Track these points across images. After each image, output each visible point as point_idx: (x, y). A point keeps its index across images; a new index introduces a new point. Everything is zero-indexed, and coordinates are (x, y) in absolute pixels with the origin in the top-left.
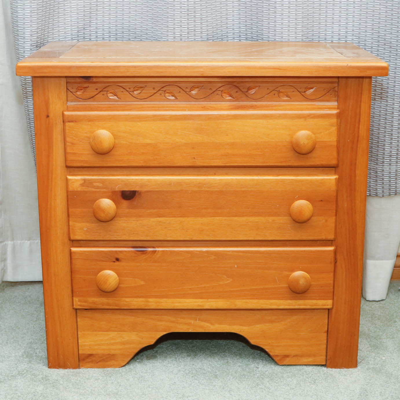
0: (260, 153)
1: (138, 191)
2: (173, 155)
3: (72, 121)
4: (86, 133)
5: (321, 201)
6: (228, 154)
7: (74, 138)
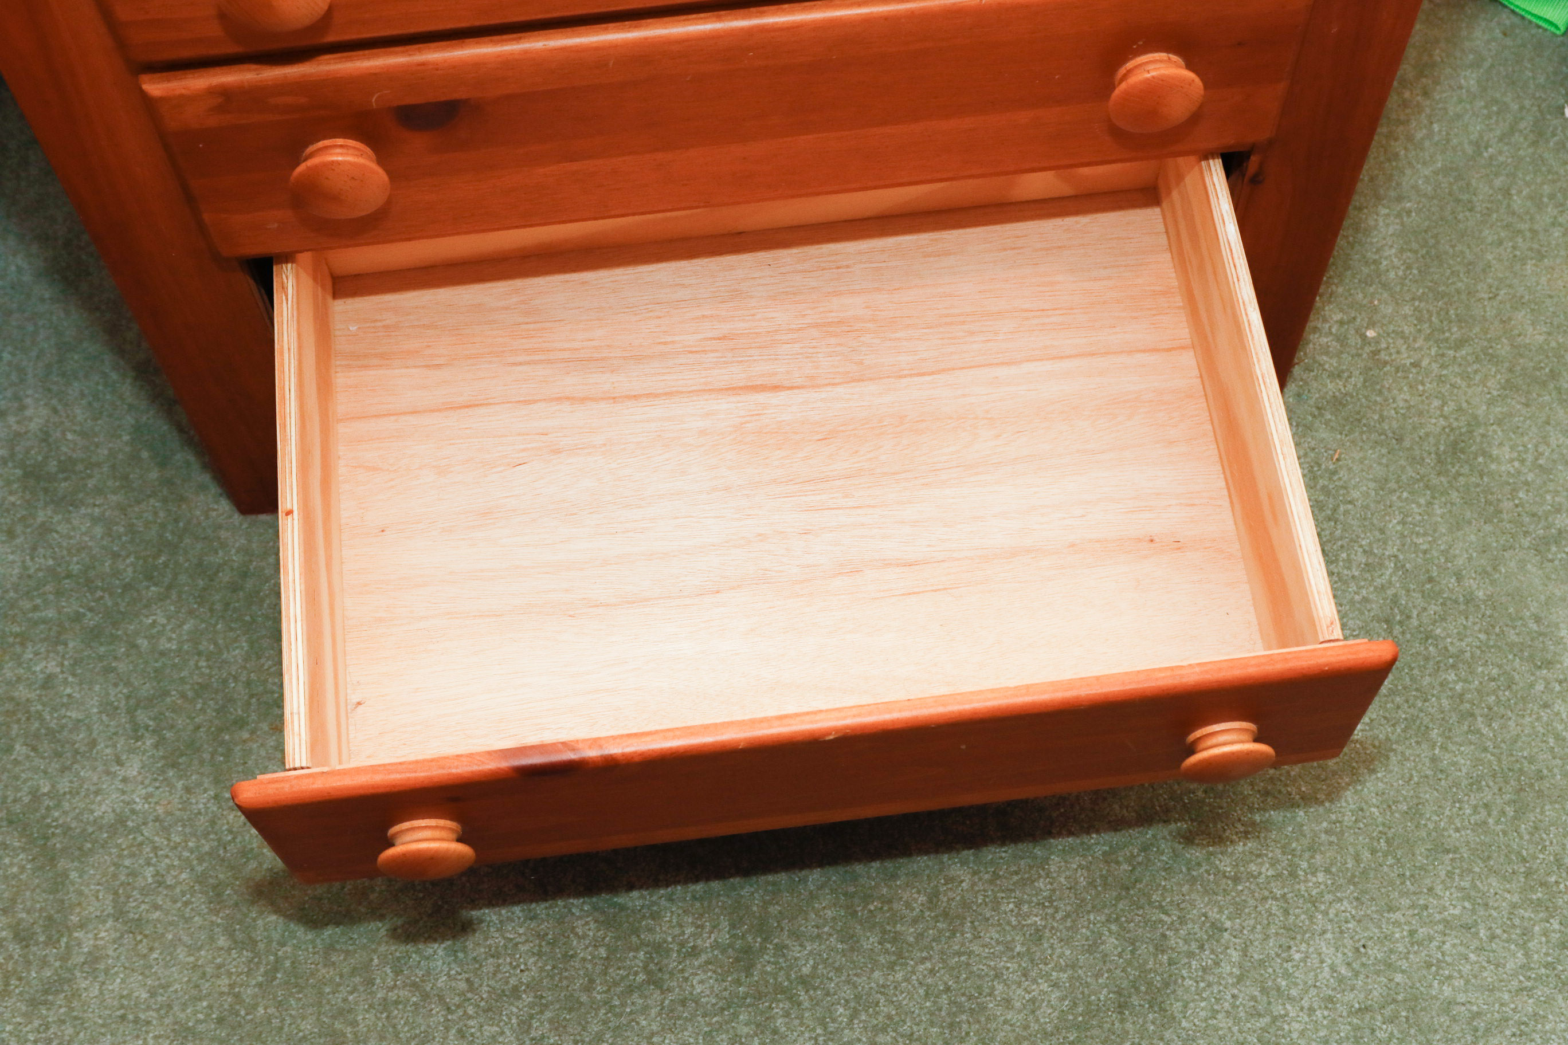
1: (465, 102)
5: (1240, 44)
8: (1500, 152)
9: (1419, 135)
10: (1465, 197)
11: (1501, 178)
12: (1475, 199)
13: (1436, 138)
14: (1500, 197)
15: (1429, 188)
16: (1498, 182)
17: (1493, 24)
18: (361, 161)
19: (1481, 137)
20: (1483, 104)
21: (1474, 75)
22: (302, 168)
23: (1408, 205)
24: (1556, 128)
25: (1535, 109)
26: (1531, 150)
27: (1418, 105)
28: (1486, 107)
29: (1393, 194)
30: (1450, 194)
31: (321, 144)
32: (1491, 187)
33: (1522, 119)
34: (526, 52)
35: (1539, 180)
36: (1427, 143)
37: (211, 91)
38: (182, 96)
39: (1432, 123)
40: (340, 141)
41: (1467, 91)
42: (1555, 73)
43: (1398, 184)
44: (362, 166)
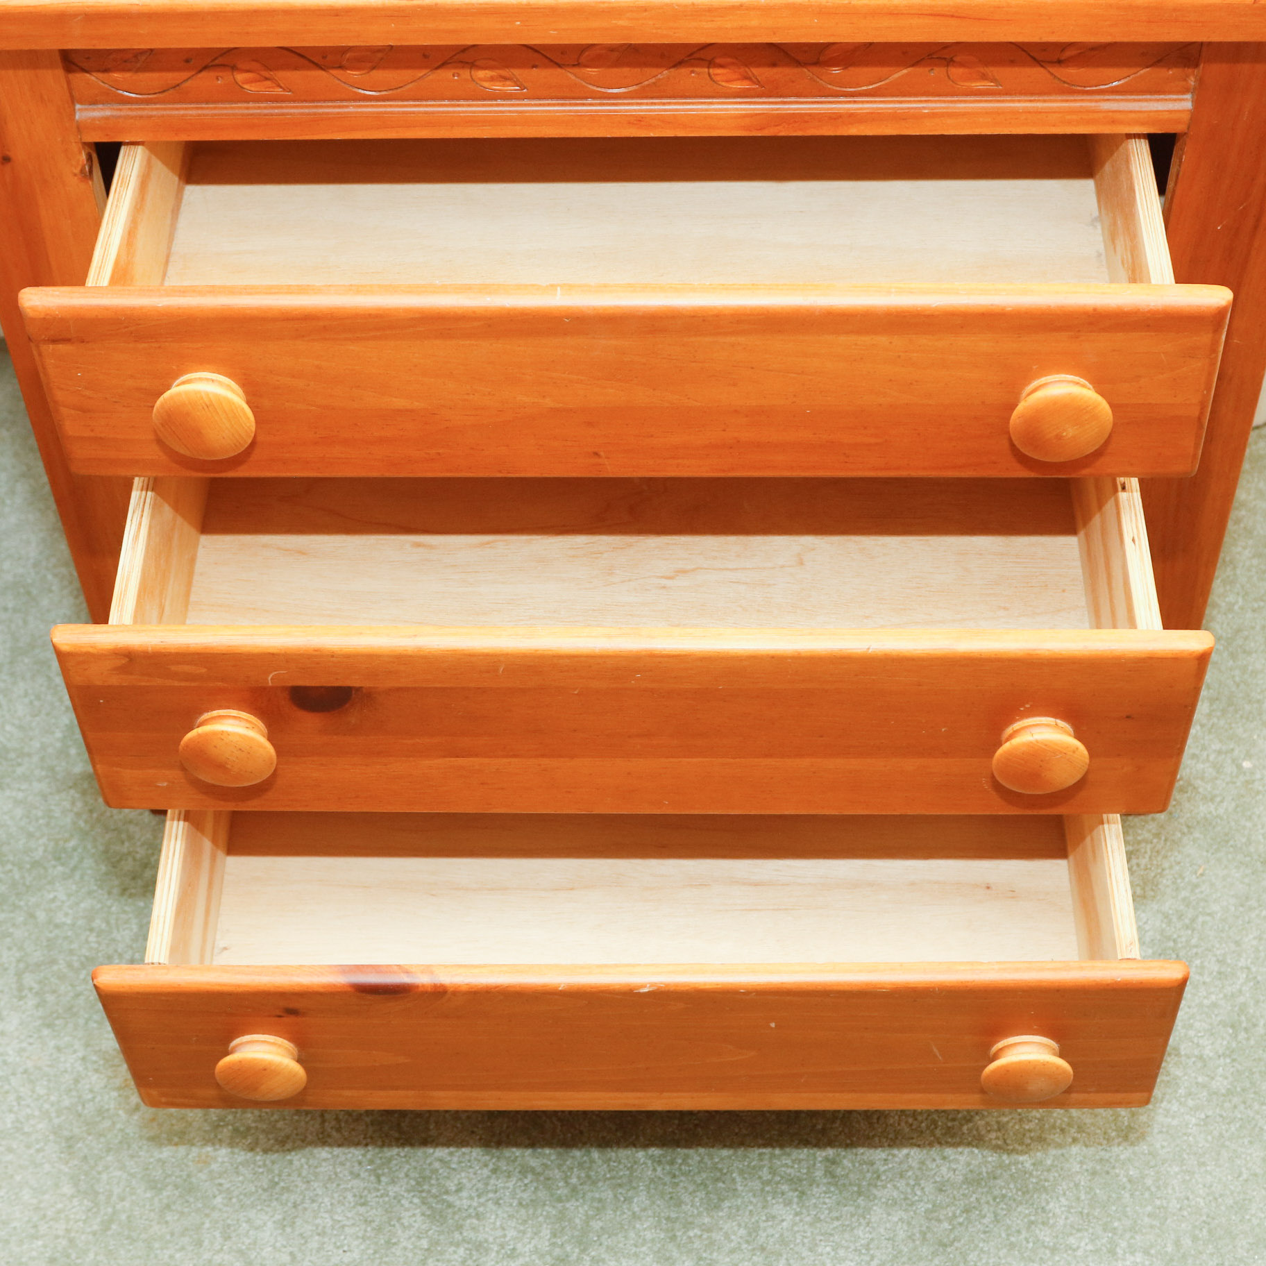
0: (873, 440)
1: (359, 689)
2: (508, 446)
3: (67, 340)
4: (132, 376)
5: (1128, 717)
6: (739, 442)
7: (87, 393)
18: (252, 734)
22: (193, 734)
31: (216, 713)
37: (116, 653)
40: (234, 713)
44: (252, 739)
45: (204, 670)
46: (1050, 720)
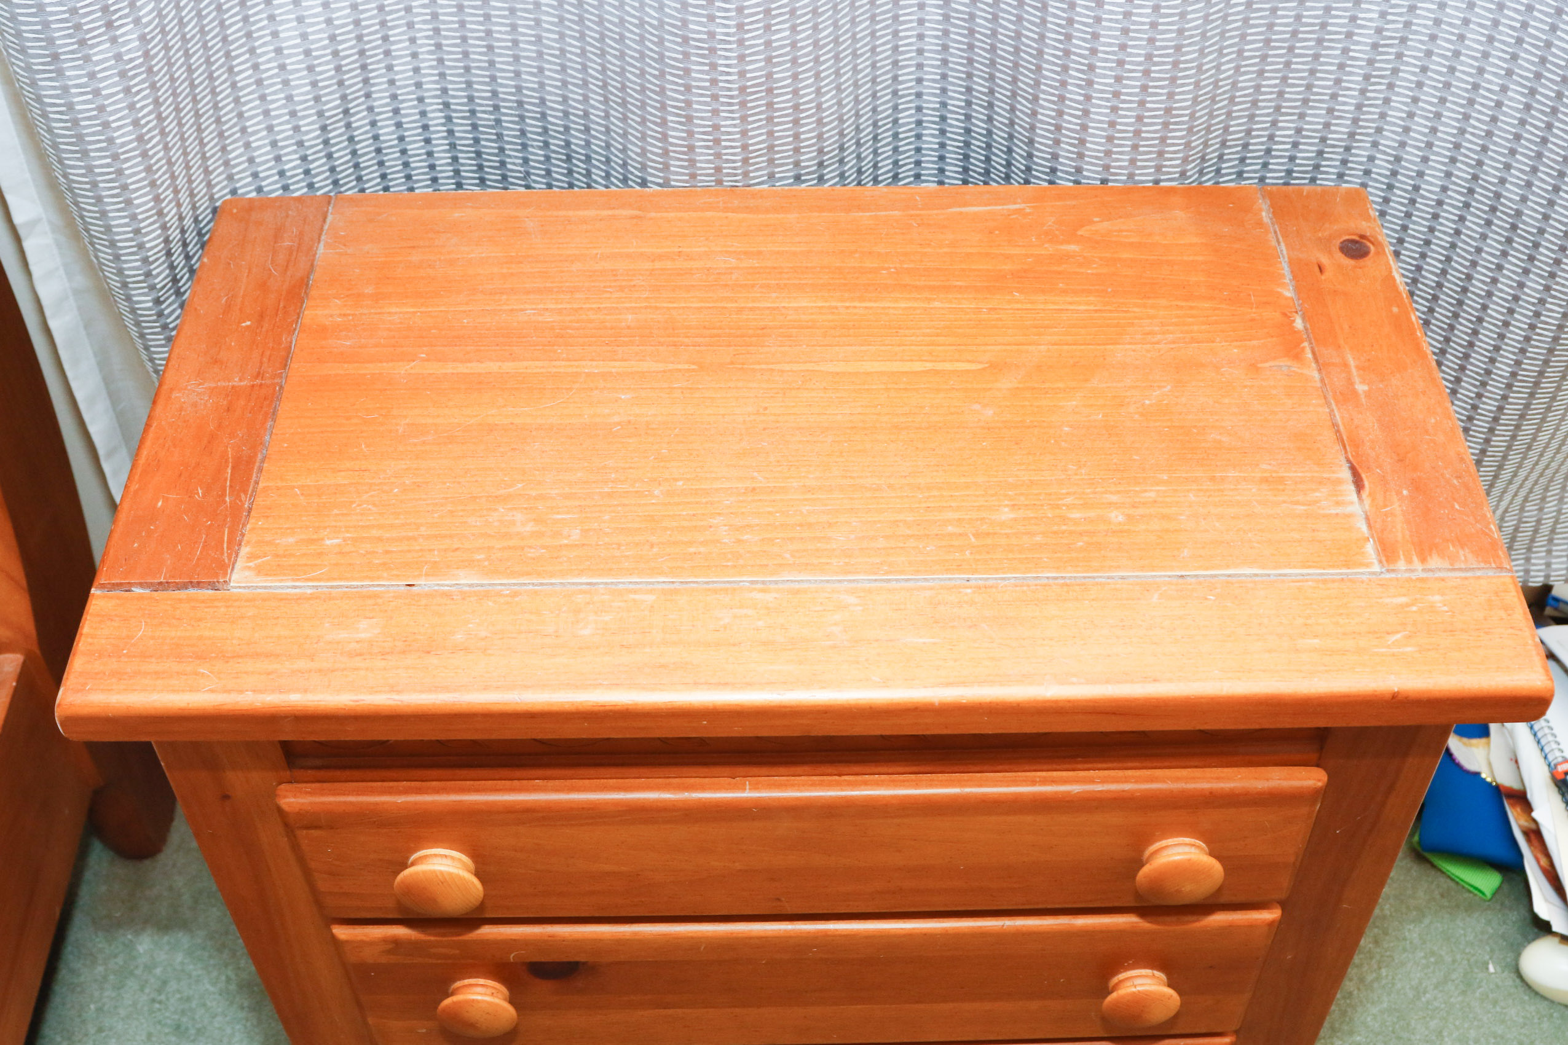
1: (584, 963)
3: (317, 827)
7: (337, 863)
8: (1435, 999)
9: (1370, 978)
10: (1405, 1035)
11: (1435, 1021)
12: (1413, 1038)
13: (1384, 982)
14: (1434, 1038)
15: (1377, 1025)
16: (1433, 1024)
17: (1433, 886)
18: (497, 1001)
19: (1420, 983)
20: (1422, 954)
21: (1417, 929)
22: (447, 1002)
23: (1358, 1038)
24: (1481, 981)
25: (1465, 962)
26: (1460, 999)
27: (1370, 951)
28: (1425, 957)
29: (1346, 1028)
30: (1393, 1032)
31: (467, 982)
32: (1427, 1028)
33: (1454, 970)
34: (636, 933)
35: (1466, 1025)
36: (1376, 985)
37: (385, 940)
38: (362, 941)
39: (1380, 968)
40: (481, 981)
41: (1411, 943)
42: (1482, 933)
43: (1351, 1020)
44: (497, 1005)
45: (457, 952)
46: (1148, 972)
